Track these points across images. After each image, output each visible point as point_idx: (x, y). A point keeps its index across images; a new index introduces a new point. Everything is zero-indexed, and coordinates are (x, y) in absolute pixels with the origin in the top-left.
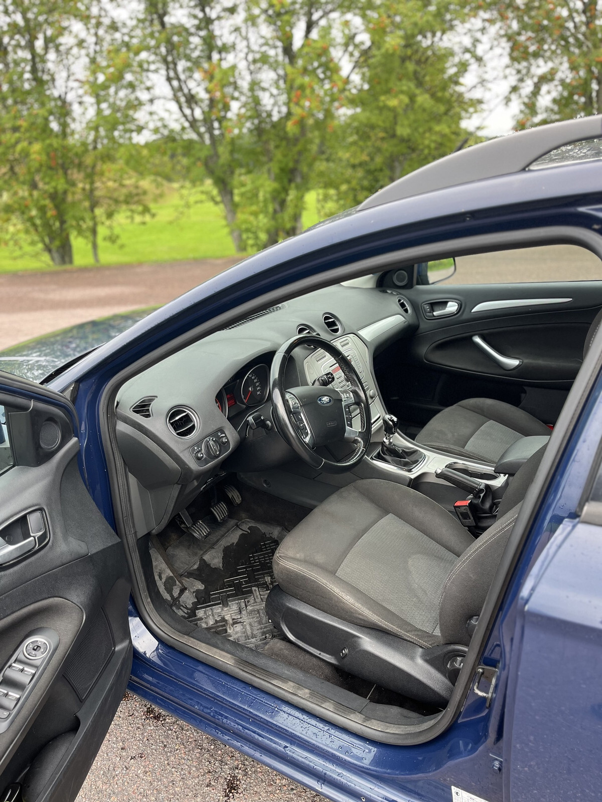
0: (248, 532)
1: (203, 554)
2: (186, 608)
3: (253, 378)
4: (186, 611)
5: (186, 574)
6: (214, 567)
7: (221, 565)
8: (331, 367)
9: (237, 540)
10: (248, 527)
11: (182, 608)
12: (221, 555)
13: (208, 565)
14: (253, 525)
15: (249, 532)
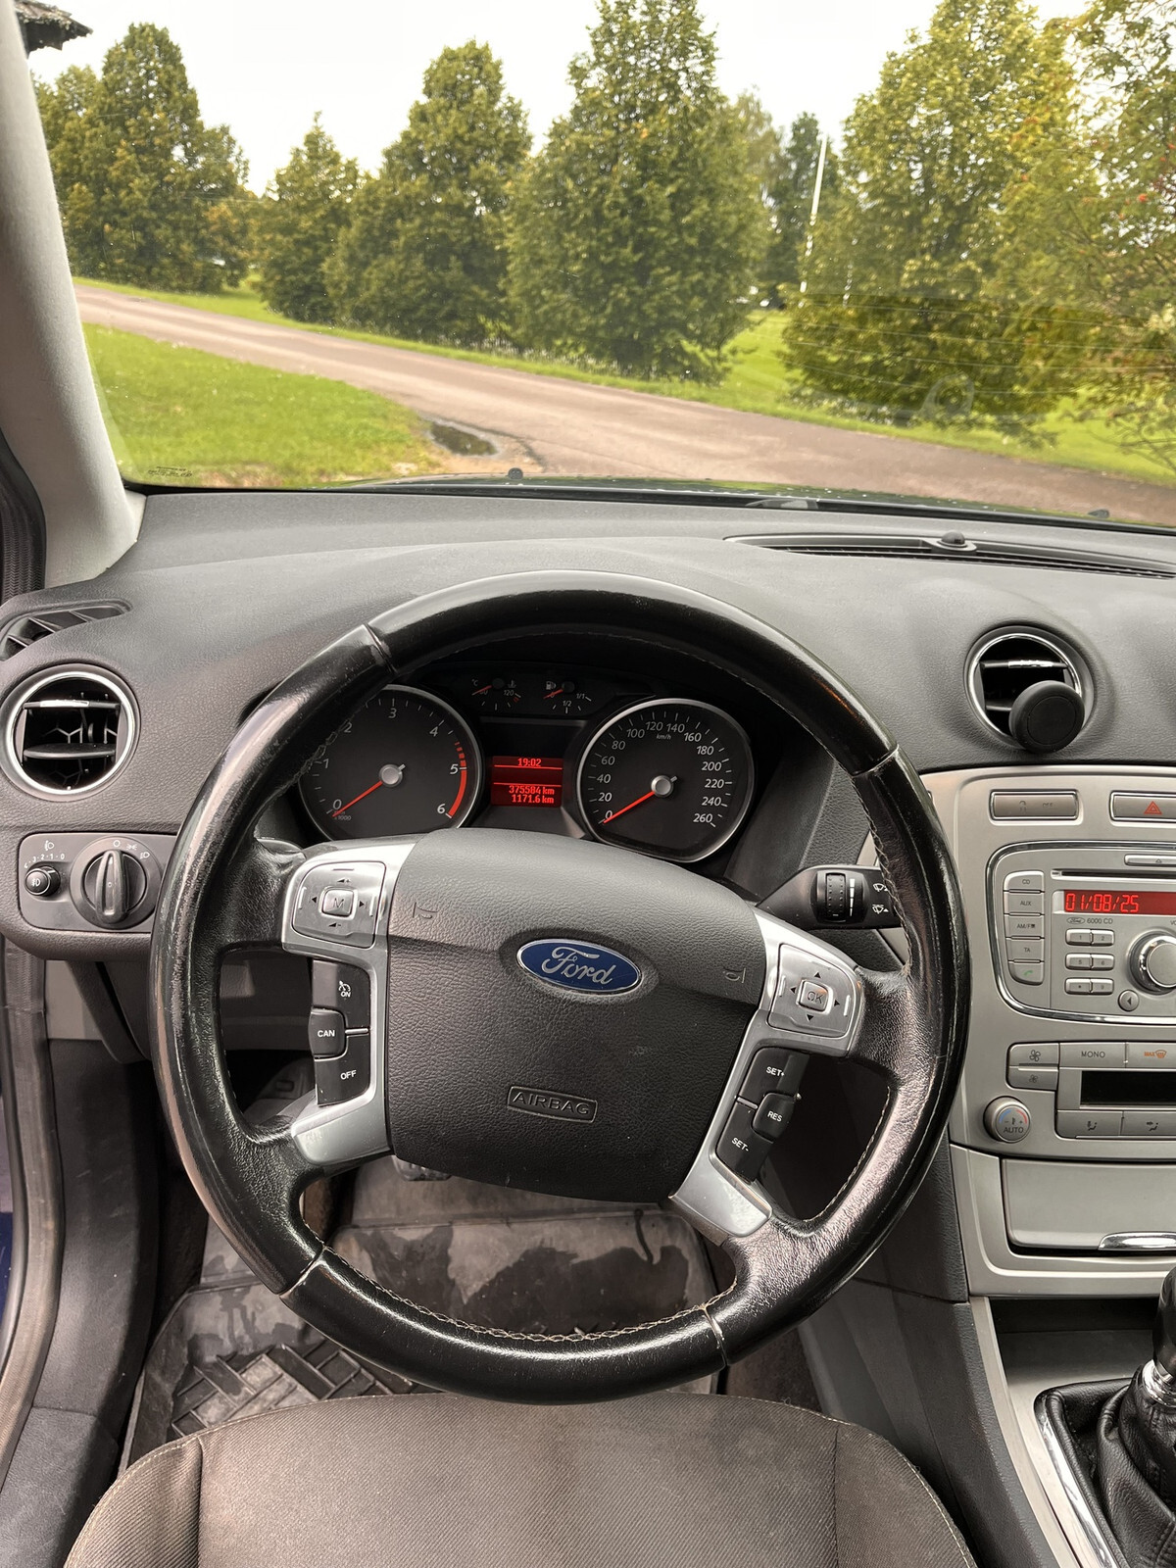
0: (650, 1257)
1: (464, 1218)
2: (249, 1325)
3: (703, 750)
4: (239, 1329)
5: (369, 1232)
6: (452, 1276)
7: (476, 1287)
8: (1066, 873)
9: (593, 1256)
10: (668, 1243)
11: (237, 1313)
12: (507, 1258)
13: (445, 1259)
14: (685, 1253)
15: (657, 1259)
